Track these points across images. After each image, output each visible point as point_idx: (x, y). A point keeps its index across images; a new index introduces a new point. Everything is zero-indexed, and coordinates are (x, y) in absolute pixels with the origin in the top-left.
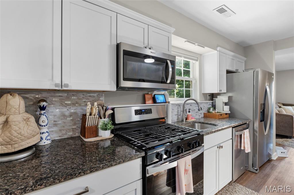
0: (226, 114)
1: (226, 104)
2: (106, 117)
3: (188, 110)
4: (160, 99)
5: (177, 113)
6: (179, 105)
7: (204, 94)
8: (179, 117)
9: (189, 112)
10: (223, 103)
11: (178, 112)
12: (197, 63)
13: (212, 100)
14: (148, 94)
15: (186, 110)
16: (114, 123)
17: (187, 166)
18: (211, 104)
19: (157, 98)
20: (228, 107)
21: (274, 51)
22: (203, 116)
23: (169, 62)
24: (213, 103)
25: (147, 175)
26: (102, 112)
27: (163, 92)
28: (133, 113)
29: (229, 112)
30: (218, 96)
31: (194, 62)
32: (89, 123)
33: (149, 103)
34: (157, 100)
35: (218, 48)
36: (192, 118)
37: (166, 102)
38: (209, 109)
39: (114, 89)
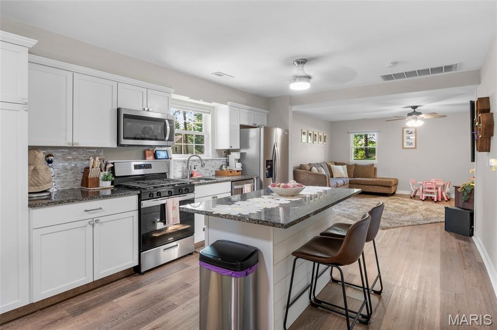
0: (238, 171)
1: (239, 161)
2: (107, 170)
3: (193, 167)
4: (162, 155)
5: (181, 170)
6: (184, 162)
7: (217, 150)
8: (184, 174)
9: (195, 168)
10: (236, 160)
11: (183, 169)
12: (210, 116)
13: (226, 157)
14: (149, 150)
15: (191, 166)
16: (114, 175)
17: (175, 204)
18: (225, 161)
19: (159, 154)
20: (240, 164)
21: (289, 106)
22: (214, 173)
23: (167, 121)
24: (226, 160)
25: (142, 207)
26: (103, 166)
27: (166, 149)
28: (133, 167)
29: (241, 169)
30: (231, 153)
31: (207, 115)
32: (91, 175)
33: (150, 159)
34: (158, 156)
35: (229, 103)
36: (197, 175)
37: (168, 158)
38: (222, 166)
39: (115, 146)
